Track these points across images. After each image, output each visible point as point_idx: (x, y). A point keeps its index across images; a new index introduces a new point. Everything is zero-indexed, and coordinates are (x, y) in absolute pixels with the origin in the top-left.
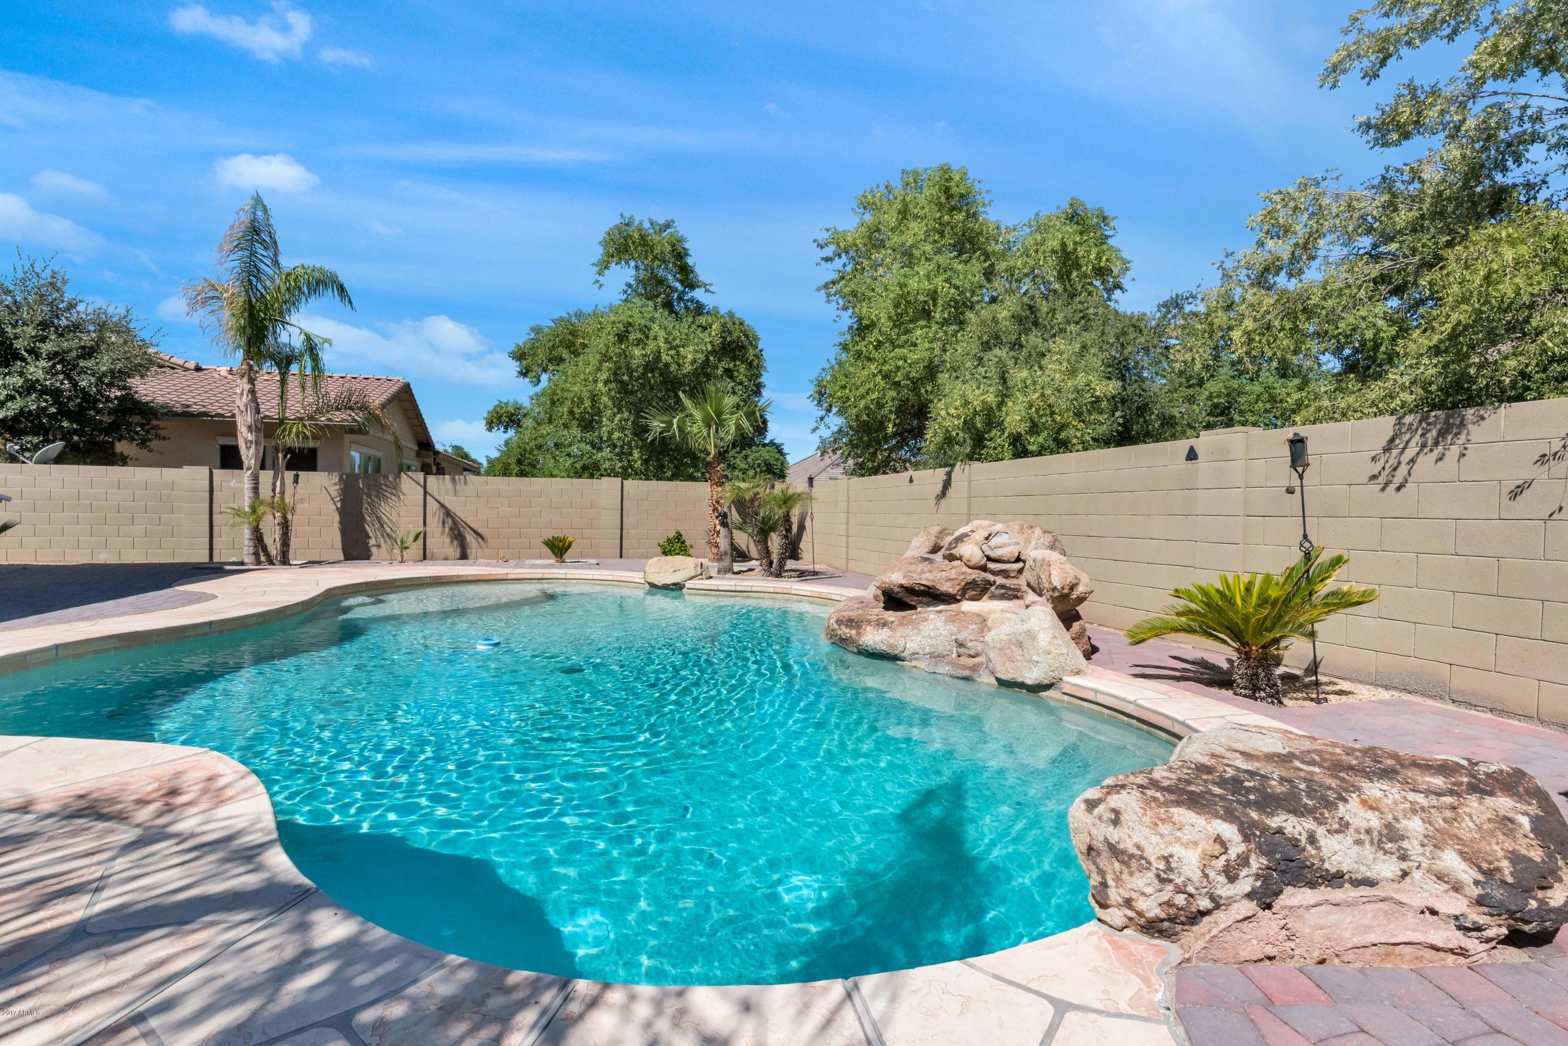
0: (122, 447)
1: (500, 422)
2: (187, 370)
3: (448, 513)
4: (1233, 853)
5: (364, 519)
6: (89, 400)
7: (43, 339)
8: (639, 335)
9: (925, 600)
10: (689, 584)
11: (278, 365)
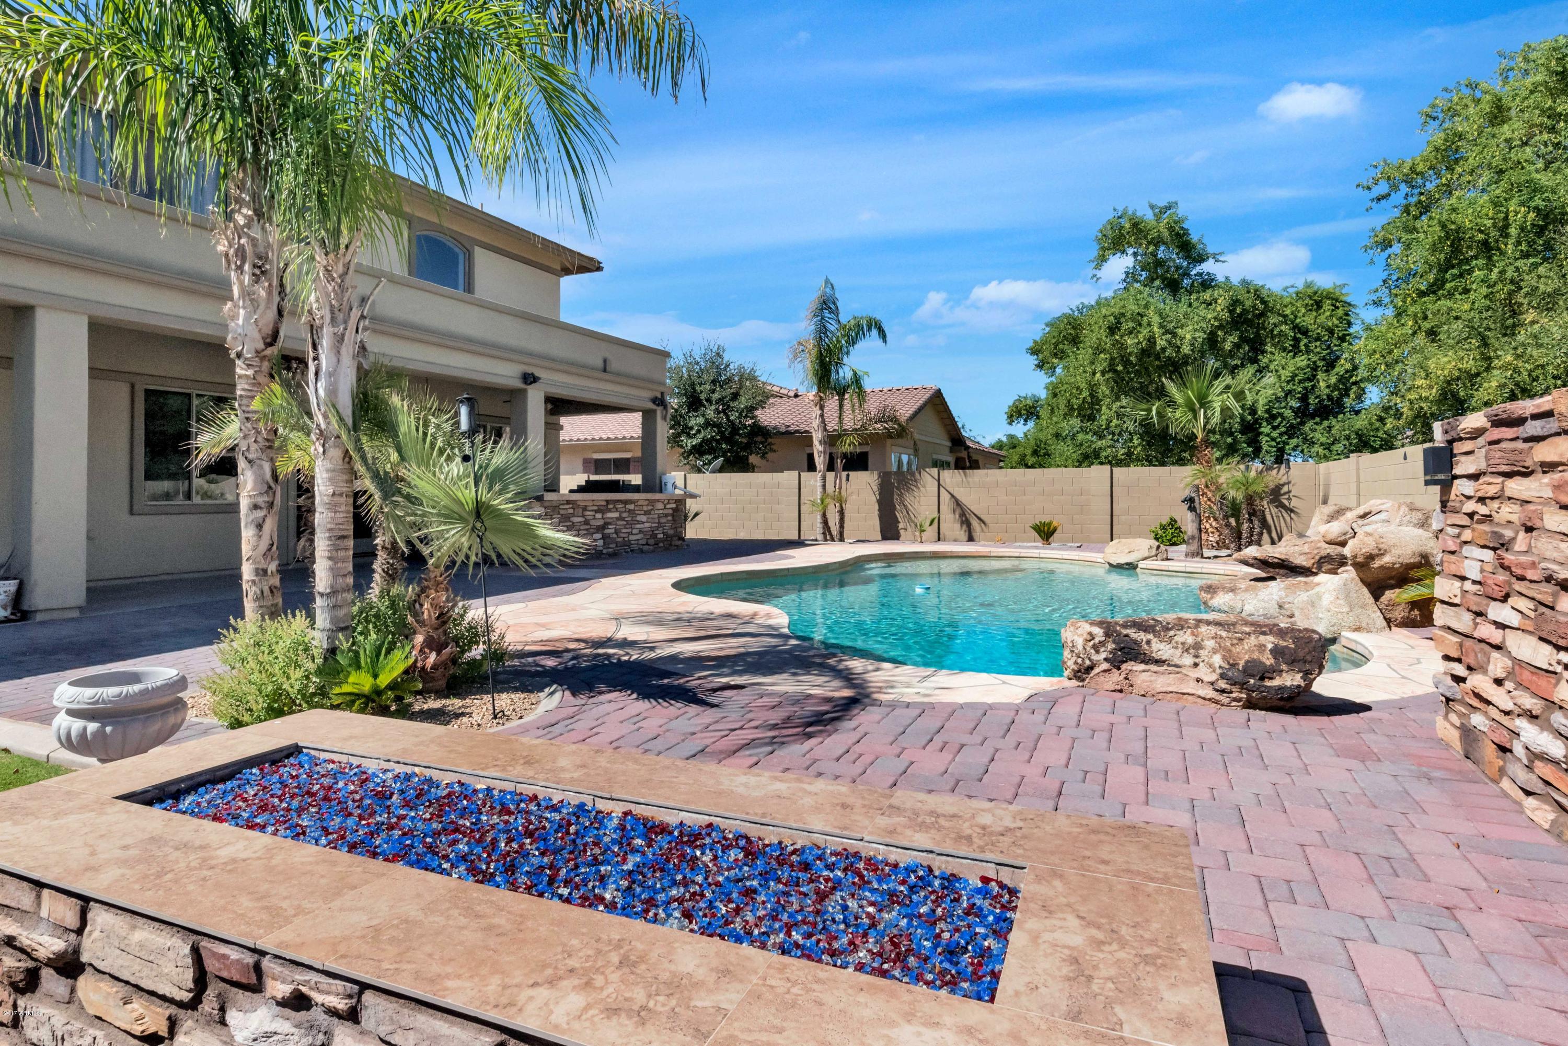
0: (753, 459)
1: (1020, 415)
2: (789, 397)
3: (958, 503)
4: (1097, 640)
5: (895, 508)
6: (735, 429)
7: (713, 391)
8: (1131, 325)
9: (1281, 571)
10: (1142, 564)
11: (838, 394)
